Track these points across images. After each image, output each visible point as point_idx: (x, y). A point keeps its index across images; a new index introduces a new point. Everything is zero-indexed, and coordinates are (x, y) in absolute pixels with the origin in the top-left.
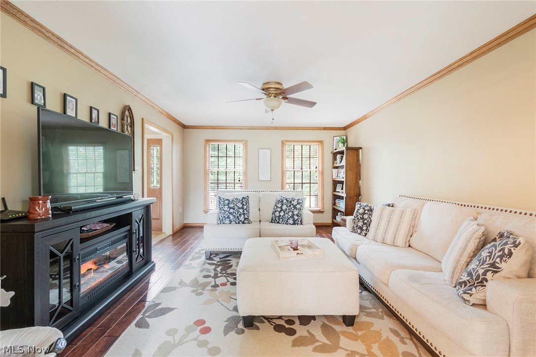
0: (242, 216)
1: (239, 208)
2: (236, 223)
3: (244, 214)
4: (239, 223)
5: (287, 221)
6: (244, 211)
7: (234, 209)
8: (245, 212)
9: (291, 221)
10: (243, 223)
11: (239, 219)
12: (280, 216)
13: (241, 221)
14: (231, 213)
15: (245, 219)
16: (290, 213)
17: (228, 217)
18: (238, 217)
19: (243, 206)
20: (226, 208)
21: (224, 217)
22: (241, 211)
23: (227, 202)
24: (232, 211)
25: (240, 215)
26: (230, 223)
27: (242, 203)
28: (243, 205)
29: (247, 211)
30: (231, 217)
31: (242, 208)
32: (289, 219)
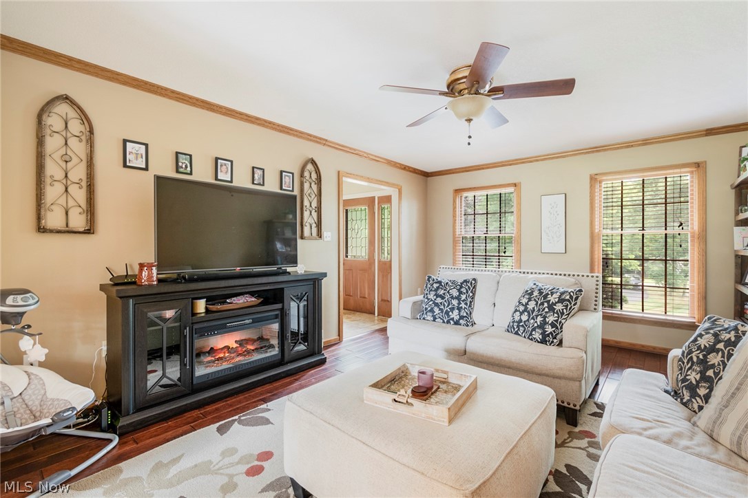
0: (456, 312)
1: (452, 298)
2: (444, 322)
3: (459, 309)
4: (448, 322)
5: (531, 334)
6: (459, 304)
7: (443, 298)
8: (463, 305)
9: (537, 335)
10: (457, 323)
11: (449, 316)
12: (520, 321)
13: (453, 319)
14: (437, 305)
15: (462, 317)
16: (539, 319)
17: (432, 311)
18: (447, 313)
19: (459, 295)
20: (431, 296)
21: (426, 309)
22: (455, 302)
23: (435, 286)
24: (439, 300)
25: (452, 309)
26: (434, 321)
27: (459, 290)
28: (461, 293)
29: (466, 304)
30: (436, 310)
31: (458, 298)
32: (534, 329)
